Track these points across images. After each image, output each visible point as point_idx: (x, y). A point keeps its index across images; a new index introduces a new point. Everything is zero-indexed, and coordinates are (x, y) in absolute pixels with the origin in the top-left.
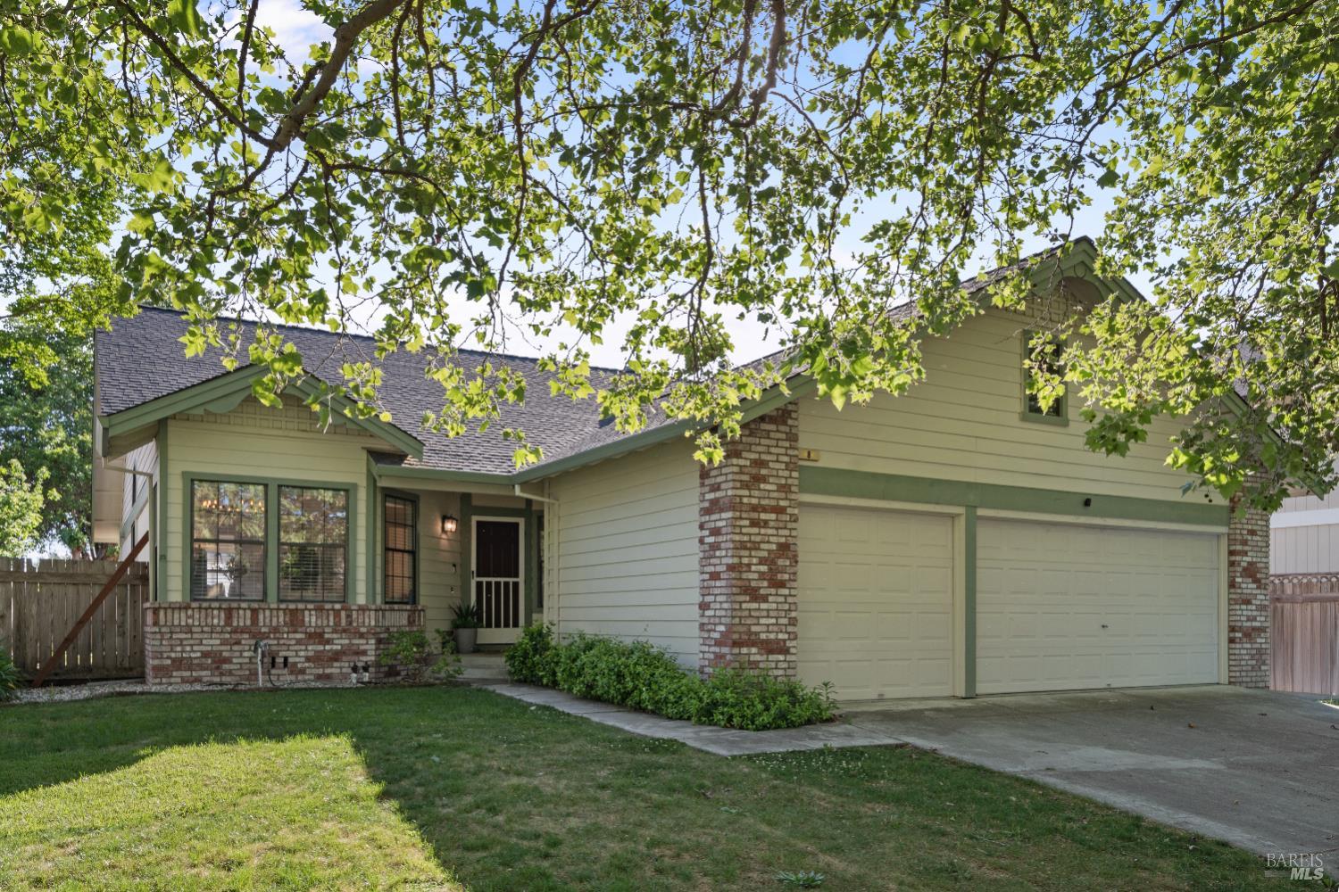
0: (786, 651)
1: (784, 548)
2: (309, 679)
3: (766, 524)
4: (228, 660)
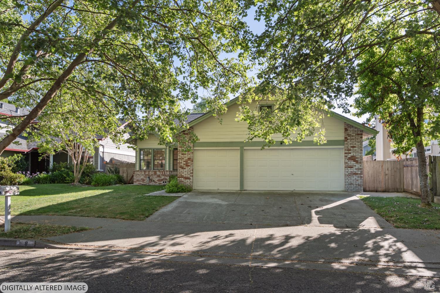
0: (190, 179)
1: (189, 159)
2: (157, 184)
3: (185, 154)
4: (145, 180)
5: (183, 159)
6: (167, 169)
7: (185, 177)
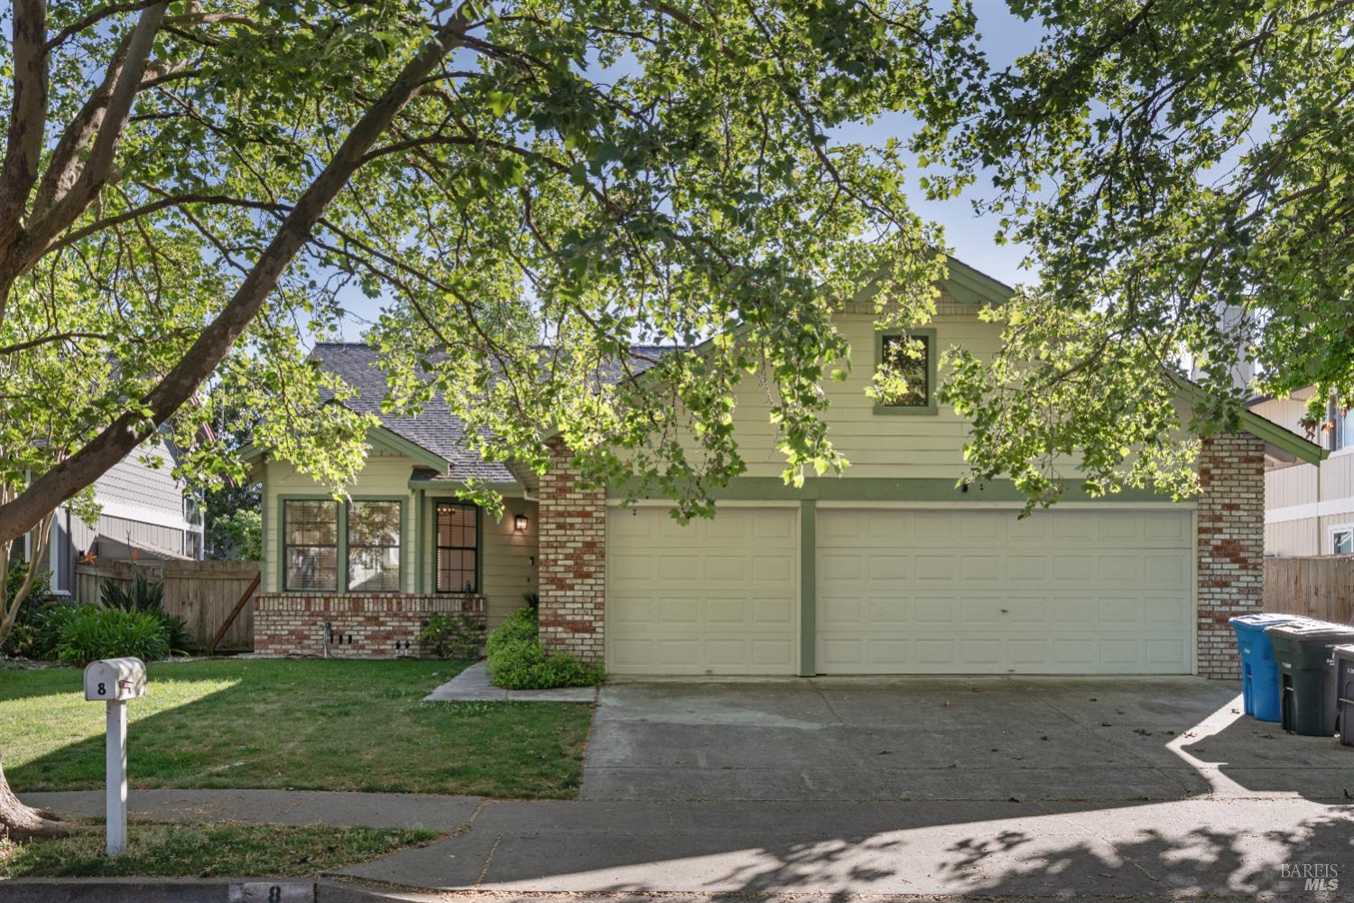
0: (593, 631)
1: (590, 546)
3: (572, 526)
4: (307, 637)
5: (563, 545)
6: (411, 590)
7: (573, 622)
